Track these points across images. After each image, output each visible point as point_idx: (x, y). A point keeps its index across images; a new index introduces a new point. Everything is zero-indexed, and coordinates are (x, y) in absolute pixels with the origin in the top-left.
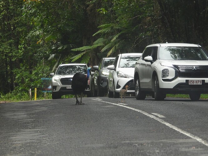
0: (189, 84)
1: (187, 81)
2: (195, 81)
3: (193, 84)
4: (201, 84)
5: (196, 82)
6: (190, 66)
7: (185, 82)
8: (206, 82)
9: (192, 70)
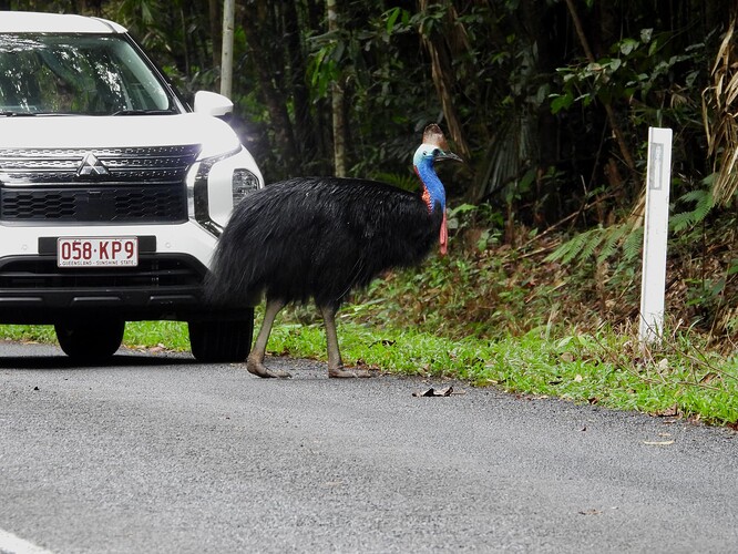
0: (62, 263)
1: (48, 245)
2: (96, 245)
3: (82, 263)
4: (134, 261)
5: (103, 250)
6: (62, 155)
7: (33, 249)
8: (161, 248)
9: (76, 179)
